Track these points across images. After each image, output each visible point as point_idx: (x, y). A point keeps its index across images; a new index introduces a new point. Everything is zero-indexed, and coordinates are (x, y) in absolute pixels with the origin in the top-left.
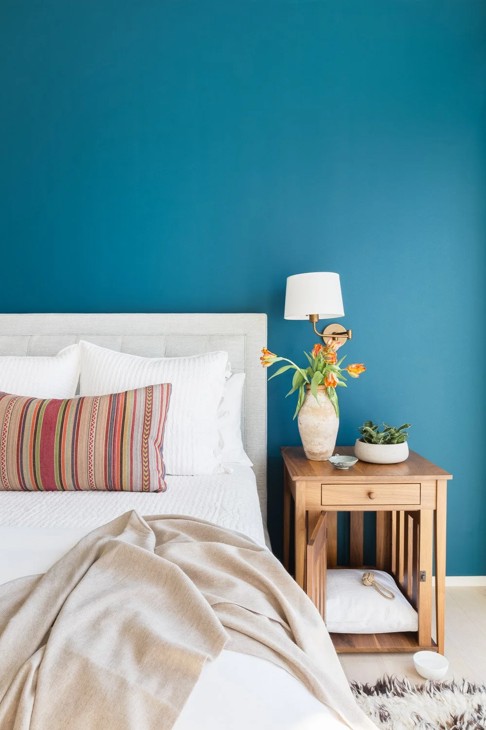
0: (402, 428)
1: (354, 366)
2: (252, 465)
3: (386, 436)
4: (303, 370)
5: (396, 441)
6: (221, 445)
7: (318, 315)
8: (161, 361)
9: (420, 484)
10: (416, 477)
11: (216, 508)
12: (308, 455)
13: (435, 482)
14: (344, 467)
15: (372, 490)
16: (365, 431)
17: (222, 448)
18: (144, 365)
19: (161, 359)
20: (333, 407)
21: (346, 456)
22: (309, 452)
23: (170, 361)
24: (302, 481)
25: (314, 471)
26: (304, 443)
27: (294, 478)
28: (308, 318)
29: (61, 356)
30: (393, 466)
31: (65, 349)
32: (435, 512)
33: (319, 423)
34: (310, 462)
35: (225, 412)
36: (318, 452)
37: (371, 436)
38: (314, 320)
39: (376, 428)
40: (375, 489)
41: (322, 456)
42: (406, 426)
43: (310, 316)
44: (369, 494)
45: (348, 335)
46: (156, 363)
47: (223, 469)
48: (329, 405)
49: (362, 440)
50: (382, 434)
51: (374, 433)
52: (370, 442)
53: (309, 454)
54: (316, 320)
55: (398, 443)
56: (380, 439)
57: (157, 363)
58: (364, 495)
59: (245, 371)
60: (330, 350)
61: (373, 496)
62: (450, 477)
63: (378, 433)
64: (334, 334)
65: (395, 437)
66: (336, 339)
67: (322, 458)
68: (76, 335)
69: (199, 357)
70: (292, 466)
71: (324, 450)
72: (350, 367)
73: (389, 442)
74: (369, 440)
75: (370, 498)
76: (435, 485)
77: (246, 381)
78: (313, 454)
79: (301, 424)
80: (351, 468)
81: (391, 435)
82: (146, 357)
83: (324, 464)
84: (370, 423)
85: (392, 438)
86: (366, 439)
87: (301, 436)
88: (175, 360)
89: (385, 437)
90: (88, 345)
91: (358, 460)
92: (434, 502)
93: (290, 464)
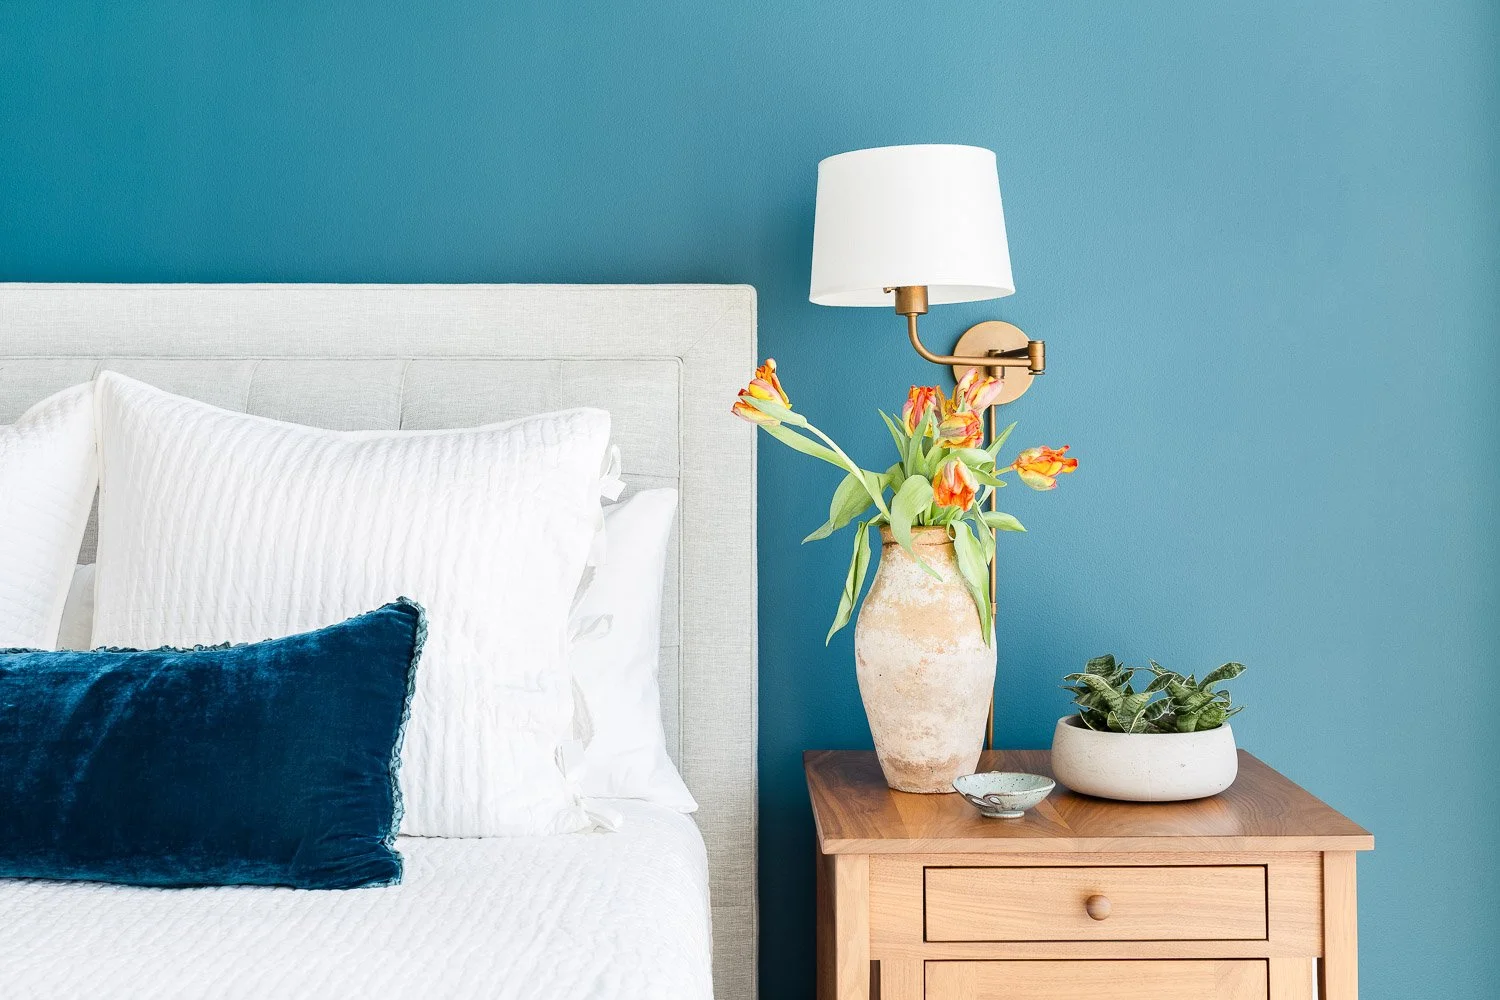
0: (1215, 677)
1: (1036, 454)
2: (694, 807)
3: (1156, 706)
4: (872, 476)
5: (1193, 723)
6: (583, 730)
7: (925, 289)
8: (377, 444)
9: (1266, 866)
10: (1251, 843)
11: (540, 928)
12: (889, 771)
13: (1317, 860)
14: (1005, 810)
15: (1099, 889)
16: (1088, 689)
17: (586, 744)
18: (319, 457)
19: (378, 434)
20: (973, 606)
21: (1015, 775)
22: (892, 761)
23: (411, 441)
24: (857, 854)
25: (902, 824)
26: (876, 731)
27: (828, 846)
28: (890, 301)
29: (34, 421)
30: (1180, 809)
31: (50, 399)
32: (1321, 962)
33: (925, 661)
34: (898, 799)
35: (599, 619)
36: (923, 761)
37: (1106, 706)
38: (910, 306)
39: (1124, 678)
40: (1112, 885)
41: (937, 777)
42: (1226, 672)
43: (898, 290)
44: (1089, 902)
45: (1031, 358)
46: (362, 446)
47: (585, 818)
48: (960, 599)
49: (1078, 723)
50: (1143, 698)
51: (1114, 697)
52: (1101, 725)
53: (892, 769)
54: (917, 306)
55: (1199, 728)
56: (1133, 715)
57: (364, 453)
58: (1072, 907)
59: (680, 482)
60: (964, 409)
61: (1102, 907)
62: (1367, 843)
63: (1129, 692)
64: (990, 354)
65: (1189, 707)
66: (999, 371)
67: (939, 783)
68: (95, 356)
69: (509, 430)
70: (831, 811)
71: (944, 756)
72: (1024, 457)
73: (1170, 726)
74: (1098, 719)
75: (1092, 916)
76: (1315, 870)
77: (681, 519)
78: (907, 768)
79: (863, 663)
80: (1031, 814)
81: (1176, 702)
82: (324, 425)
83: (943, 801)
84: (1107, 663)
85: (1181, 714)
86: (1090, 715)
87: (866, 707)
88: (426, 438)
89: (1151, 711)
90: (129, 386)
91: (1054, 785)
92: (1316, 931)
93: (826, 806)
